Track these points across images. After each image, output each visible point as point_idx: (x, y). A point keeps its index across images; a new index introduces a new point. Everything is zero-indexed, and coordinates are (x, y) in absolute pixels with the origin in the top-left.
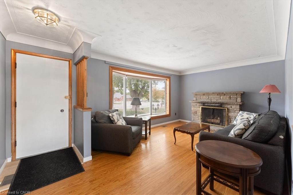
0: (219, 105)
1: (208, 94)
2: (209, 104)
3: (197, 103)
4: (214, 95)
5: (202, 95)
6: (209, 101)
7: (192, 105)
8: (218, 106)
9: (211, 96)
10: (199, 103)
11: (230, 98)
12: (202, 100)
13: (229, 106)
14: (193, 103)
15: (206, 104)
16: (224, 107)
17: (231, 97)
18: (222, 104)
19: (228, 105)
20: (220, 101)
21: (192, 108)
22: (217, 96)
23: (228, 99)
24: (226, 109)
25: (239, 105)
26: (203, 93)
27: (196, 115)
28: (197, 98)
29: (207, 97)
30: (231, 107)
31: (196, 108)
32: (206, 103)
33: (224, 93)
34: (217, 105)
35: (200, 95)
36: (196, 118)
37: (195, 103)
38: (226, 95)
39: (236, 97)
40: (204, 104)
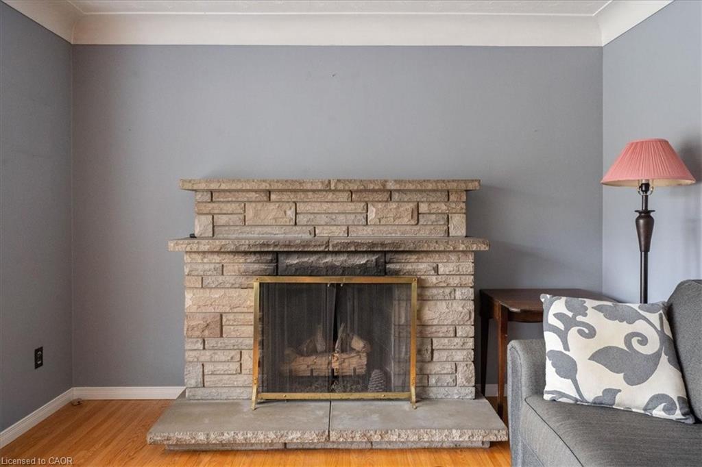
0: (374, 258)
1: (295, 190)
2: (313, 259)
3: (227, 259)
4: (330, 196)
5: (253, 196)
6: (300, 235)
7: (187, 271)
8: (364, 270)
9: (317, 207)
10: (246, 253)
11: (416, 214)
12: (255, 235)
13: (422, 266)
14: (198, 258)
15: (294, 261)
16: (396, 273)
17: (424, 208)
18: (385, 253)
19: (418, 260)
20: (364, 234)
21: (189, 296)
22: (350, 207)
23: (405, 220)
24: (414, 285)
25: (471, 258)
26: (264, 186)
27: (220, 342)
28: (221, 220)
29: (291, 213)
30: (436, 270)
31: (216, 294)
32: (289, 253)
33: (390, 186)
34: (362, 260)
35: (243, 197)
36: (221, 367)
37: (210, 257)
38: (396, 196)
39: (443, 207)
40: (273, 256)
